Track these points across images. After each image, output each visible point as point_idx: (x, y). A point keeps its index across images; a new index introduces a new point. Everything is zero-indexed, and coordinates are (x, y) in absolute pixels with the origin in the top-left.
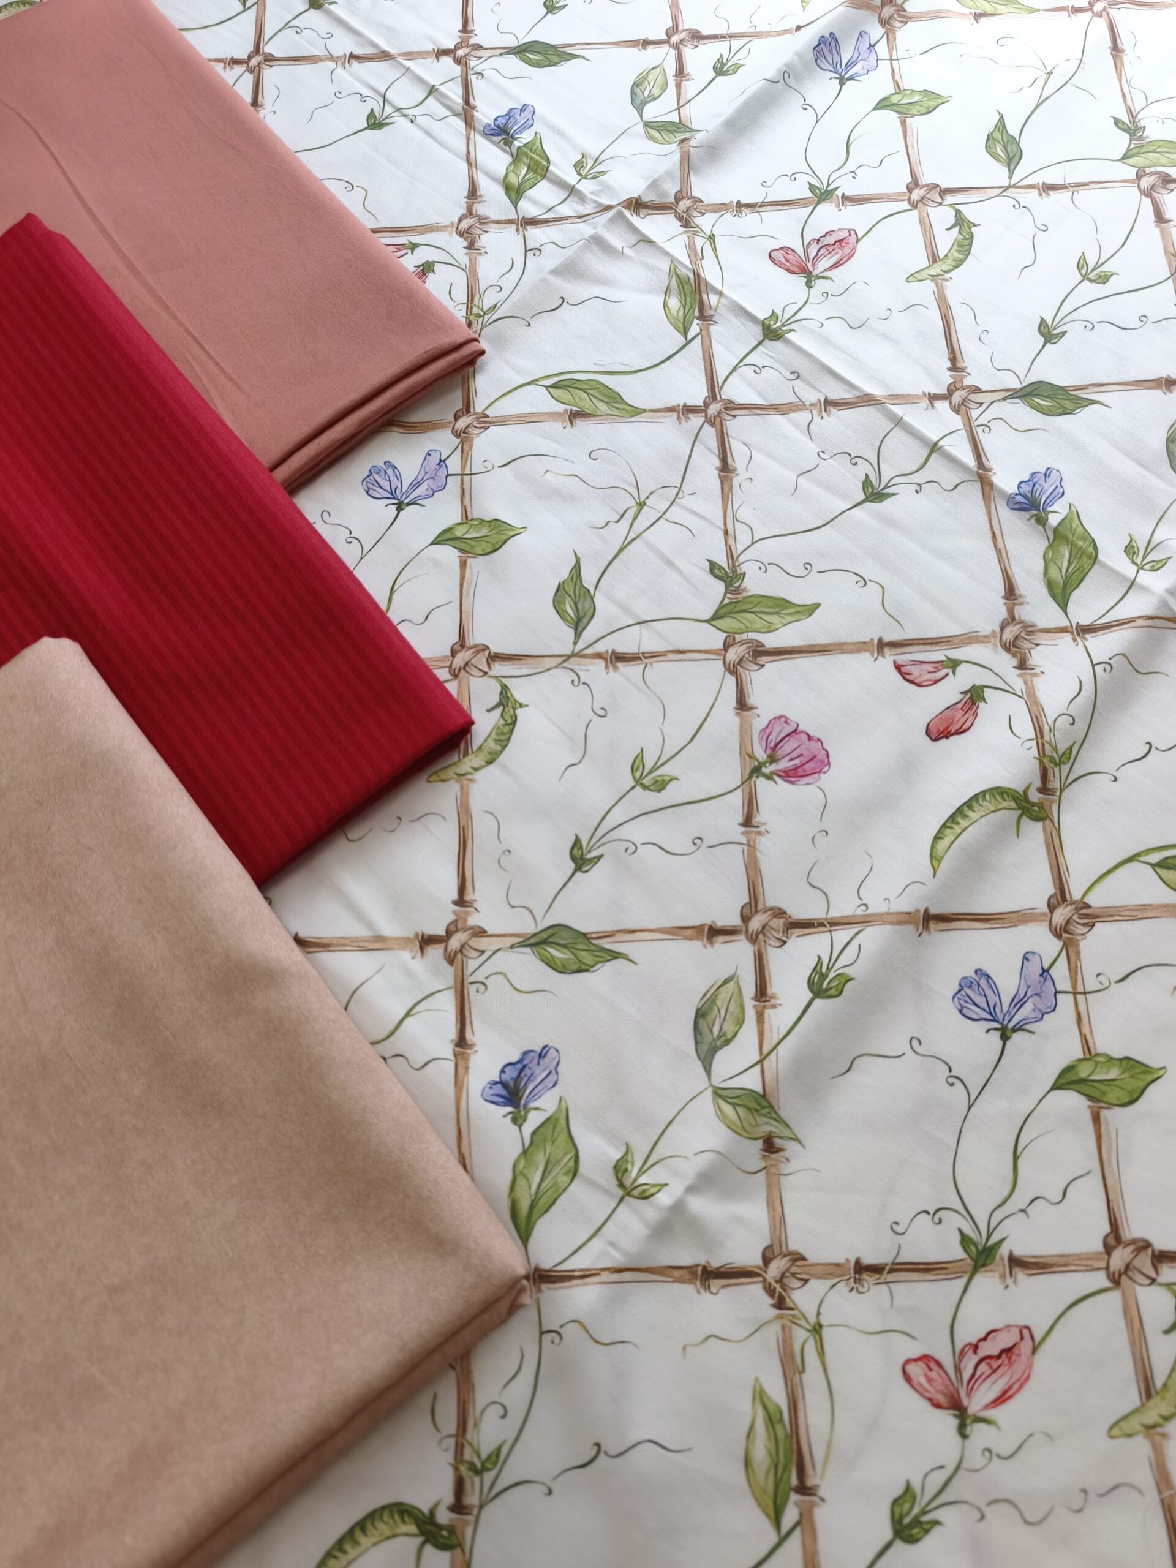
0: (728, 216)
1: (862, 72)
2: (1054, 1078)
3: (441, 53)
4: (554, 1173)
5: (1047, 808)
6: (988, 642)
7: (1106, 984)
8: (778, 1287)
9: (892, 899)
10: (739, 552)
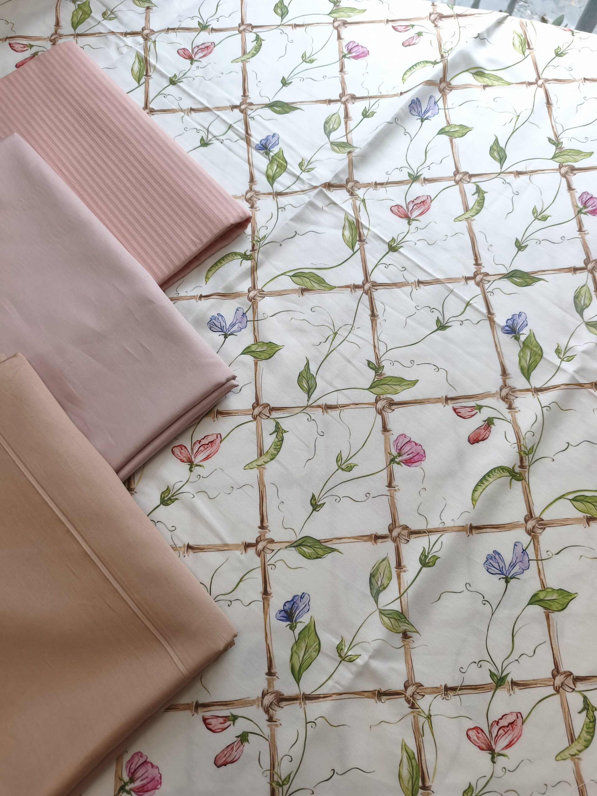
0: (371, 189)
1: (431, 115)
2: (529, 600)
3: (234, 107)
4: (310, 651)
5: (523, 475)
6: (495, 397)
7: (551, 555)
8: (411, 699)
9: (455, 520)
10: (381, 356)
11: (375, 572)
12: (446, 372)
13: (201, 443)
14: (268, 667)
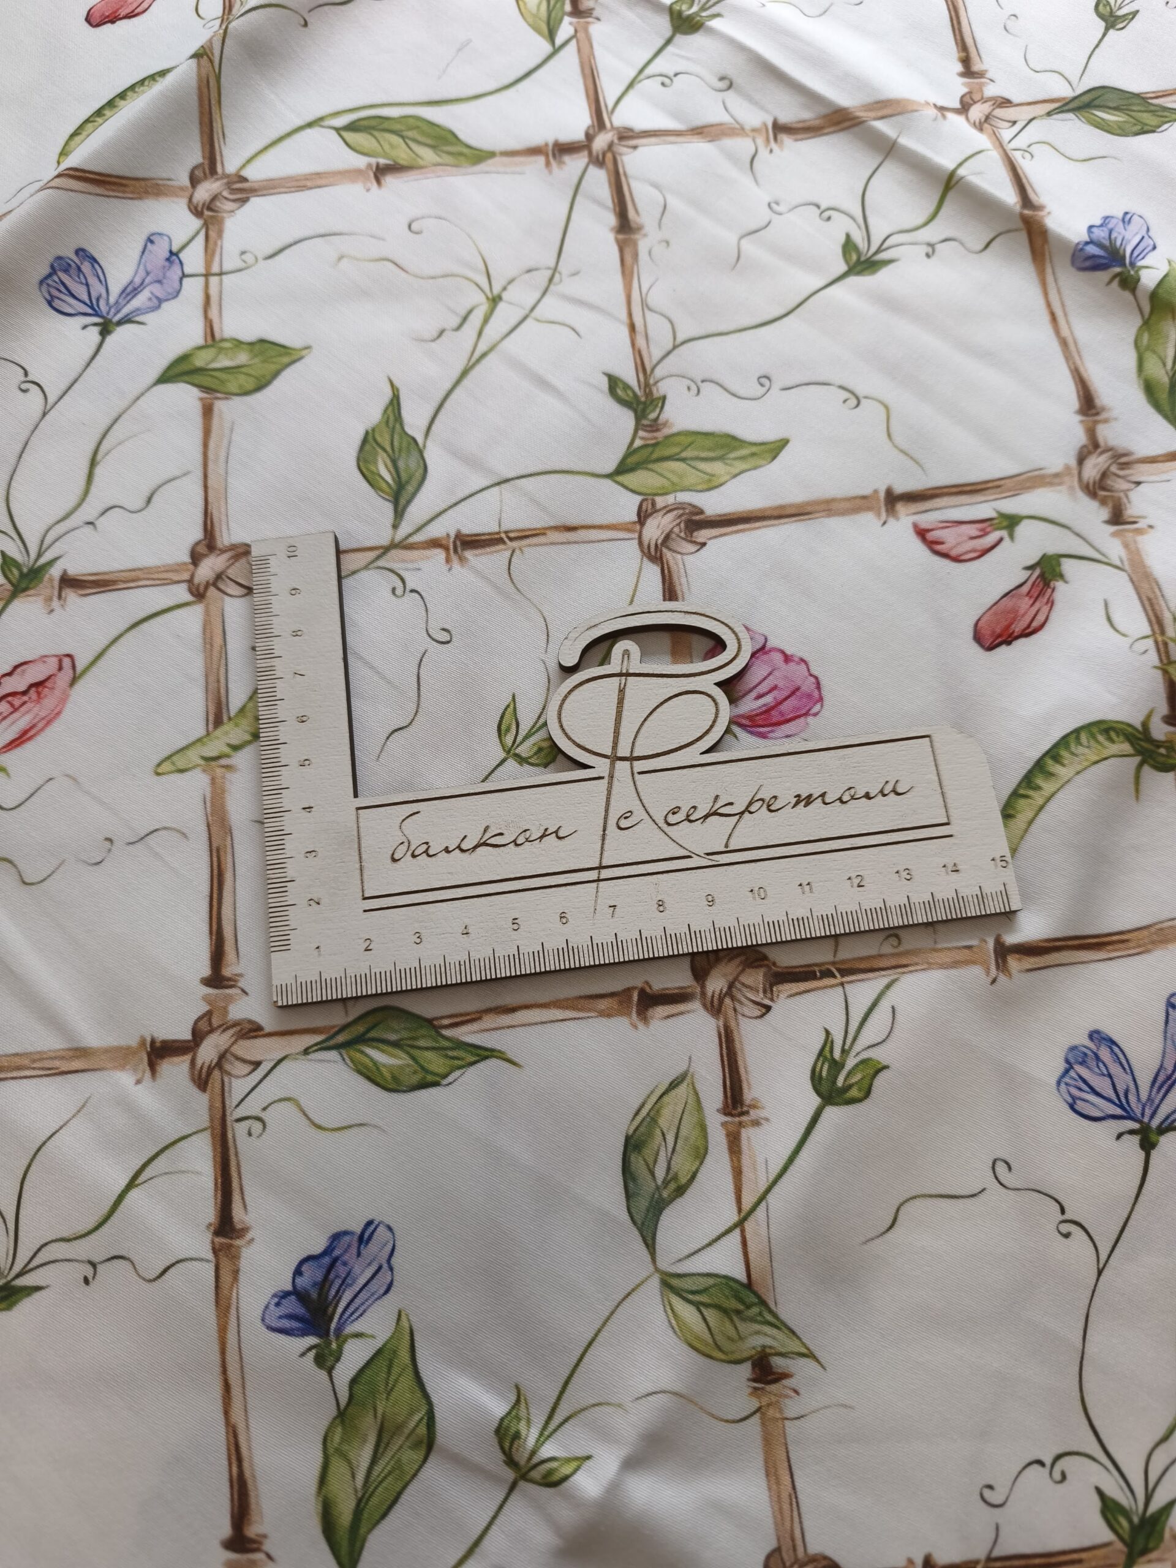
4: (393, 1449)
6: (1060, 484)
10: (654, 362)
11: (642, 1129)
12: (887, 408)
13: (3, 690)
14: (233, 1516)
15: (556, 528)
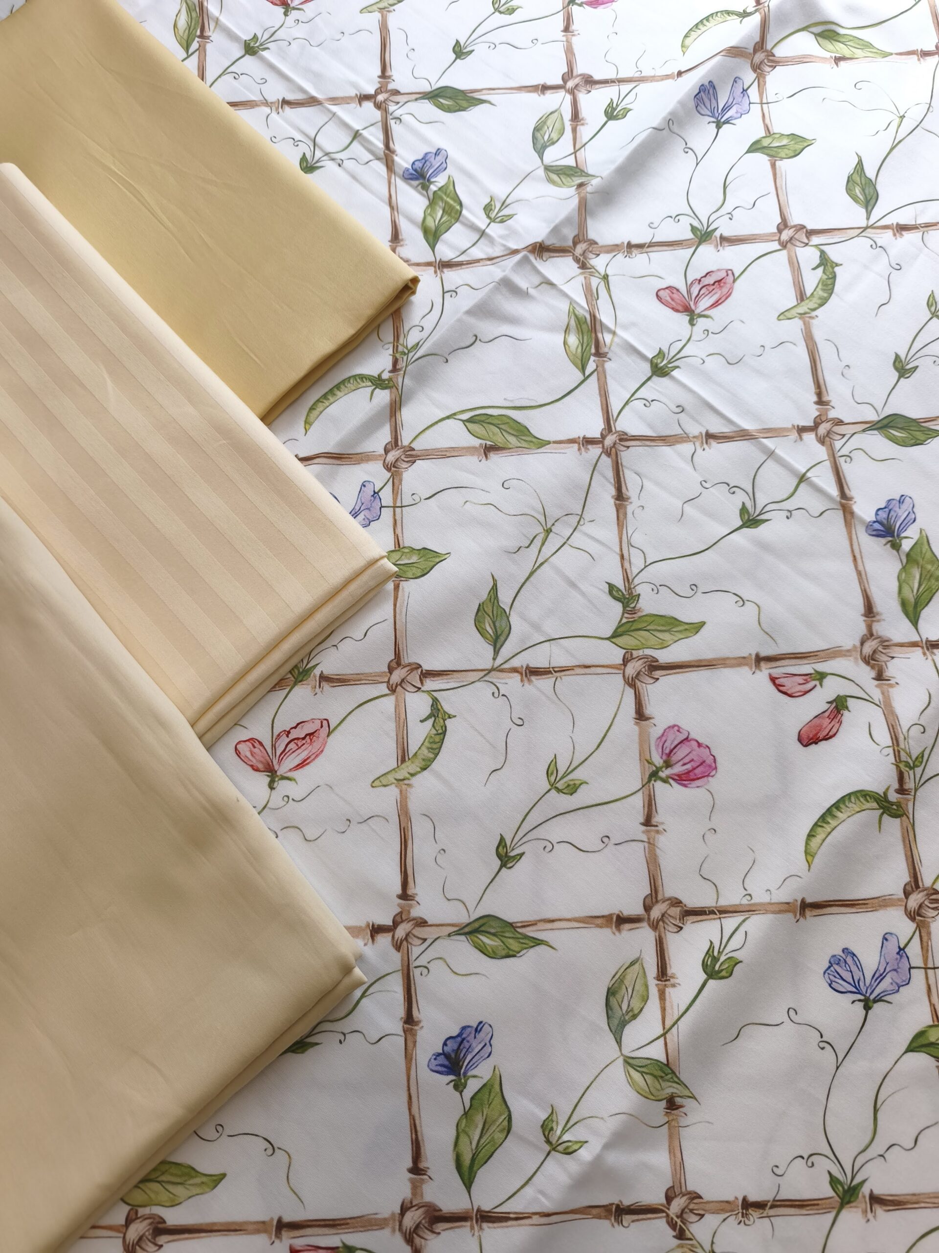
0: (620, 256)
1: (736, 115)
2: (908, 1042)
3: (363, 98)
4: (491, 1131)
5: (904, 806)
6: (850, 656)
8: (679, 1221)
9: (773, 890)
10: (634, 575)
11: (616, 985)
12: (758, 606)
13: (291, 736)
14: (413, 1158)
15: (579, 666)
